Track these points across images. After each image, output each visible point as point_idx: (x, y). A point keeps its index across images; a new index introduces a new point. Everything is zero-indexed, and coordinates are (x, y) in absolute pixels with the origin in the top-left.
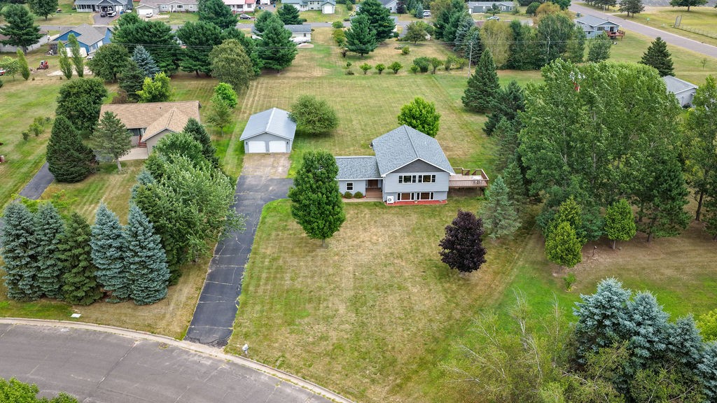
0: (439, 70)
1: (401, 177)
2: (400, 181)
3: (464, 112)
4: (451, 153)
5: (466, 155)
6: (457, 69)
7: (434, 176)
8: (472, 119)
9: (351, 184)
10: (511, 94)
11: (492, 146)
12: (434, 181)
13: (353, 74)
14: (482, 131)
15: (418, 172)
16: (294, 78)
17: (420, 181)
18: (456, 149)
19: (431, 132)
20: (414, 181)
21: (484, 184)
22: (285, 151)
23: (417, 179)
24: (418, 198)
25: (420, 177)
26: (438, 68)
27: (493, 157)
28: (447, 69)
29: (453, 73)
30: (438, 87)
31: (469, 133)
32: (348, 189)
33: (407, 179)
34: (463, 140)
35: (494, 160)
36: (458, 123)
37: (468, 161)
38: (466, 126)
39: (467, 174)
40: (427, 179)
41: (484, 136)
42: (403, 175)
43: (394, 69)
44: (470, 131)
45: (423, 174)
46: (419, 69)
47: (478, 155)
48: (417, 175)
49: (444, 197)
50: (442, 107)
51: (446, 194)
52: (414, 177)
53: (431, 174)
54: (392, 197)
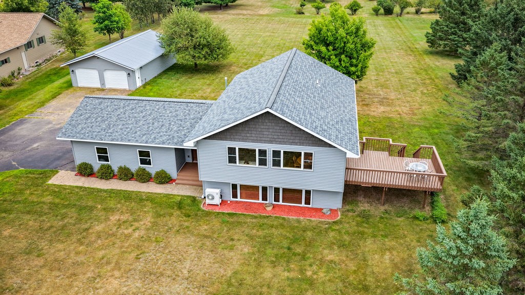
0: (408, 13)
1: (231, 150)
2: (232, 160)
3: (427, 54)
4: (388, 108)
5: (415, 114)
6: (431, 13)
7: (309, 156)
8: (437, 64)
9: (147, 154)
10: (509, 13)
11: (465, 100)
12: (308, 166)
13: (303, 13)
14: (450, 79)
15: (271, 142)
16: (234, 15)
17: (276, 163)
18: (397, 103)
19: (353, 69)
20: (263, 162)
21: (435, 184)
22: (127, 87)
23: (270, 158)
24: (277, 199)
25: (276, 154)
26: (406, 11)
27: (464, 122)
28: (417, 12)
29: (424, 16)
30: (400, 28)
31: (428, 81)
32: (143, 162)
33: (247, 156)
34: (415, 90)
35: (466, 129)
36: (414, 67)
37: (414, 126)
38: (426, 70)
39: (402, 153)
40: (292, 160)
41: (453, 86)
42: (238, 145)
43: (351, 9)
44: (431, 78)
45: (283, 148)
46: (382, 11)
47: (437, 116)
48: (270, 148)
49: (337, 203)
50: (397, 47)
51: (340, 197)
52: (263, 153)
53: (303, 149)
54: (216, 192)
